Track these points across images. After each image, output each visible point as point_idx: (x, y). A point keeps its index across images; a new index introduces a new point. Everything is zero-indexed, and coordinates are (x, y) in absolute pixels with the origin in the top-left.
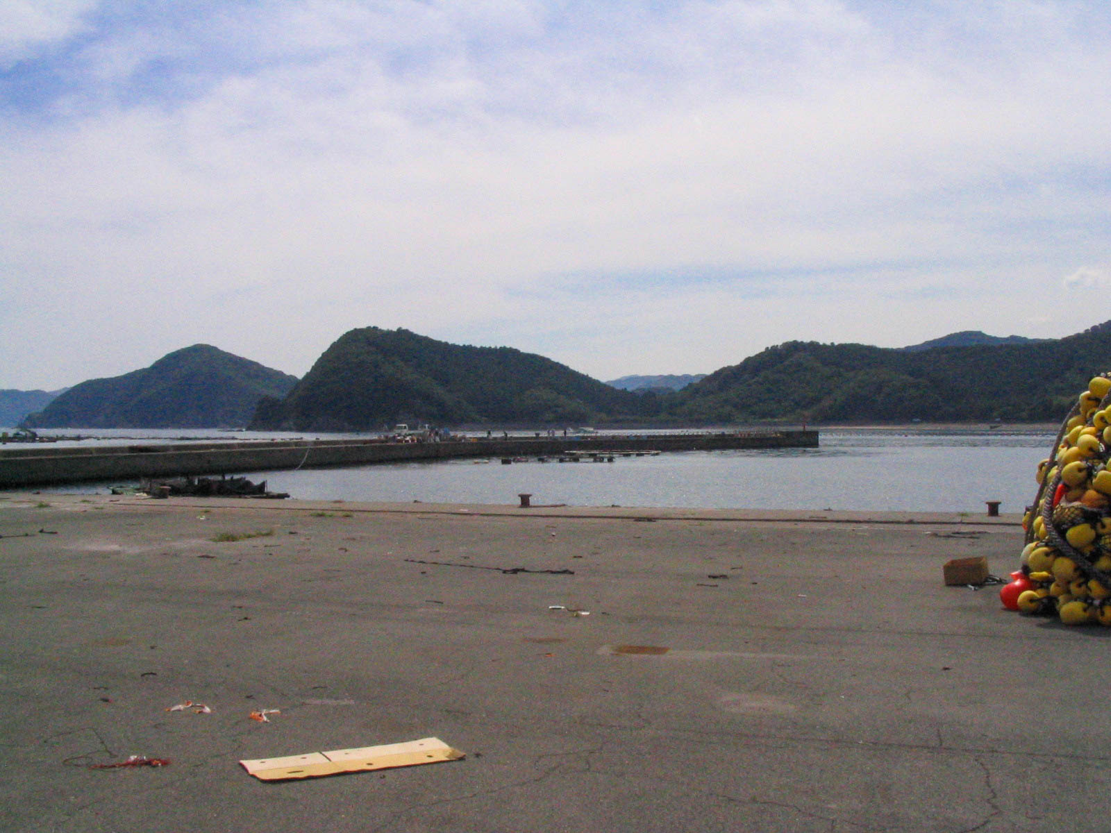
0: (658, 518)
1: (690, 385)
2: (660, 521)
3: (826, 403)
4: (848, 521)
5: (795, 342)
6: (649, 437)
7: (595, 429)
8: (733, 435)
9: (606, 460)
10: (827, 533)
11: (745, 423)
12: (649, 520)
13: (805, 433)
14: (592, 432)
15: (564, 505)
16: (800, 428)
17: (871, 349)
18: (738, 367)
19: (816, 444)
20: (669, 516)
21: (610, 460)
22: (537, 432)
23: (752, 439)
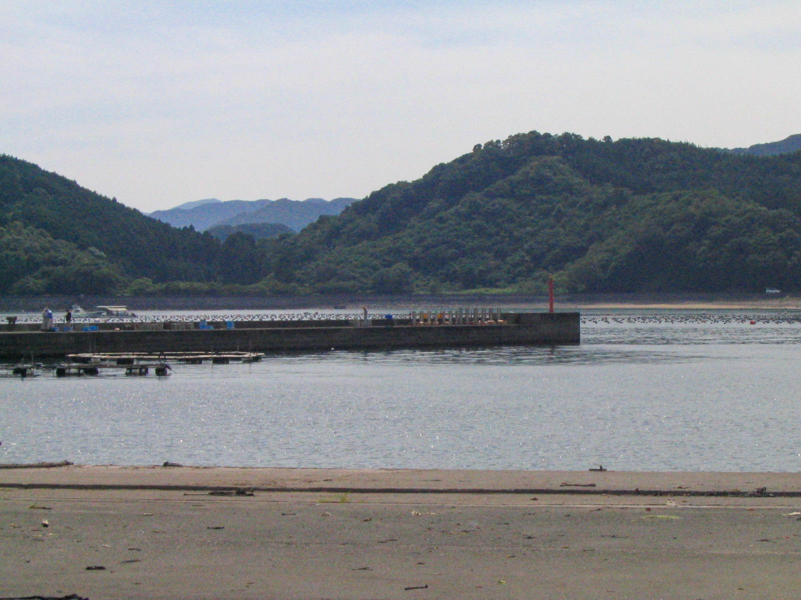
0: (256, 489)
1: (323, 219)
2: (263, 494)
3: (595, 256)
4: (637, 492)
5: (534, 135)
6: (238, 324)
7: (128, 309)
8: (409, 321)
9: (152, 371)
10: (596, 515)
11: (434, 297)
12: (241, 492)
13: (551, 317)
14: (125, 315)
15: (67, 464)
16: (543, 307)
17: (685, 150)
18: (417, 185)
19: (575, 340)
20: (279, 484)
21: (161, 372)
22: (12, 315)
23: (448, 329)
